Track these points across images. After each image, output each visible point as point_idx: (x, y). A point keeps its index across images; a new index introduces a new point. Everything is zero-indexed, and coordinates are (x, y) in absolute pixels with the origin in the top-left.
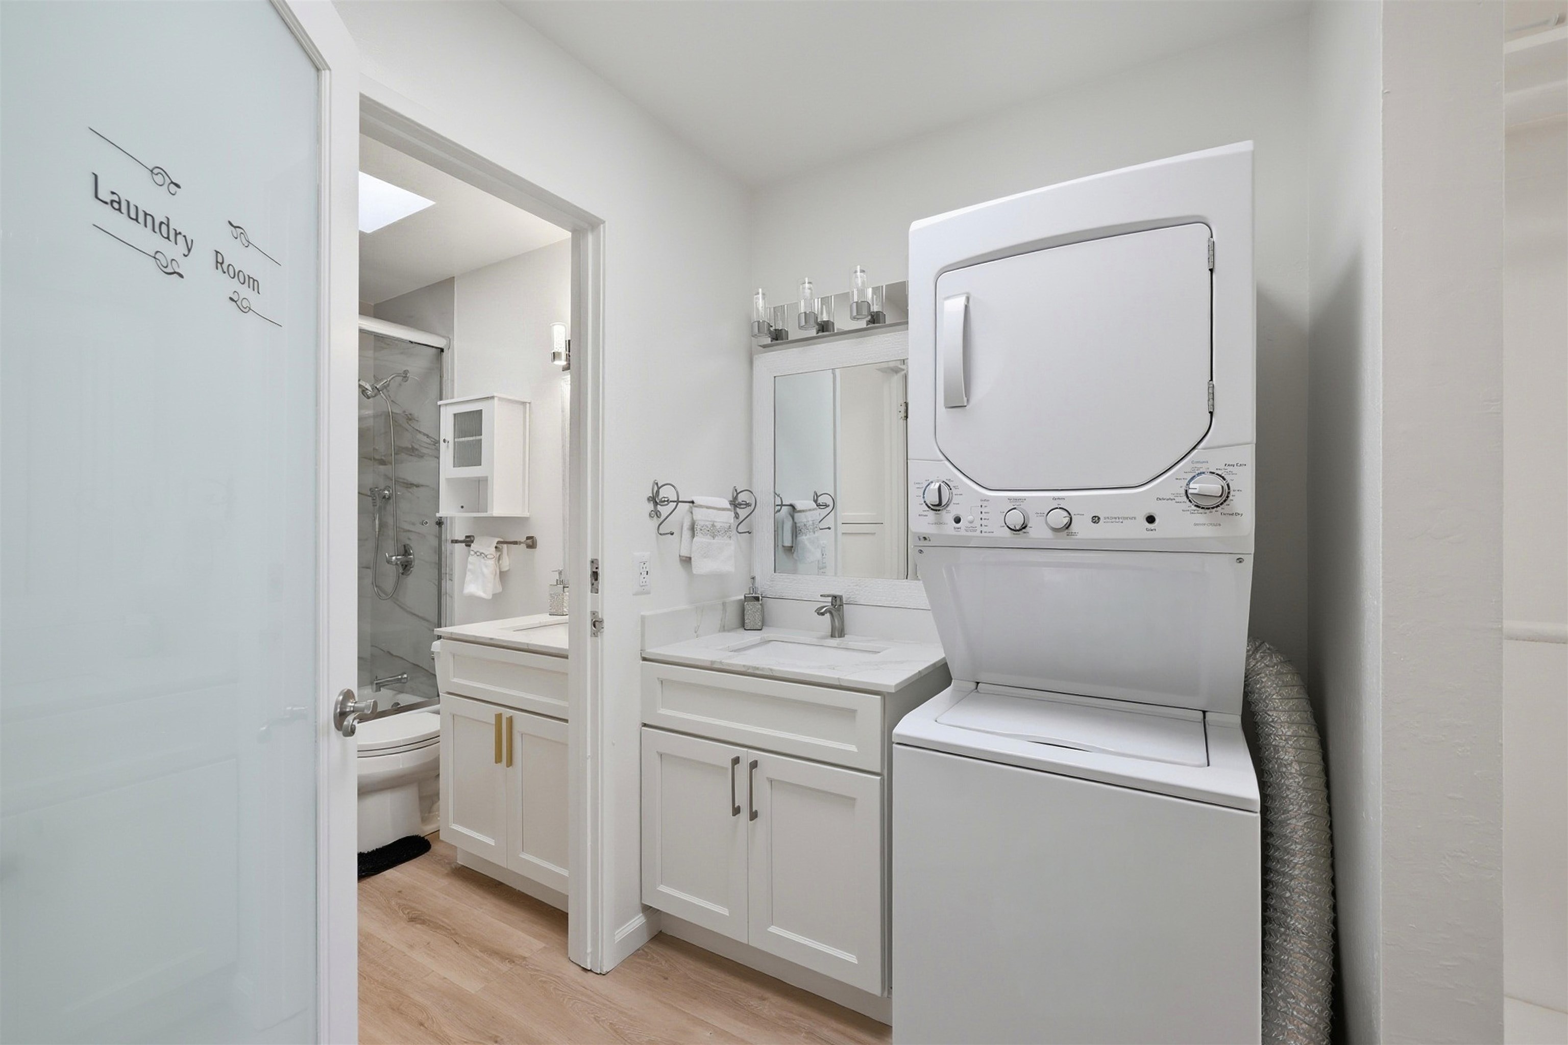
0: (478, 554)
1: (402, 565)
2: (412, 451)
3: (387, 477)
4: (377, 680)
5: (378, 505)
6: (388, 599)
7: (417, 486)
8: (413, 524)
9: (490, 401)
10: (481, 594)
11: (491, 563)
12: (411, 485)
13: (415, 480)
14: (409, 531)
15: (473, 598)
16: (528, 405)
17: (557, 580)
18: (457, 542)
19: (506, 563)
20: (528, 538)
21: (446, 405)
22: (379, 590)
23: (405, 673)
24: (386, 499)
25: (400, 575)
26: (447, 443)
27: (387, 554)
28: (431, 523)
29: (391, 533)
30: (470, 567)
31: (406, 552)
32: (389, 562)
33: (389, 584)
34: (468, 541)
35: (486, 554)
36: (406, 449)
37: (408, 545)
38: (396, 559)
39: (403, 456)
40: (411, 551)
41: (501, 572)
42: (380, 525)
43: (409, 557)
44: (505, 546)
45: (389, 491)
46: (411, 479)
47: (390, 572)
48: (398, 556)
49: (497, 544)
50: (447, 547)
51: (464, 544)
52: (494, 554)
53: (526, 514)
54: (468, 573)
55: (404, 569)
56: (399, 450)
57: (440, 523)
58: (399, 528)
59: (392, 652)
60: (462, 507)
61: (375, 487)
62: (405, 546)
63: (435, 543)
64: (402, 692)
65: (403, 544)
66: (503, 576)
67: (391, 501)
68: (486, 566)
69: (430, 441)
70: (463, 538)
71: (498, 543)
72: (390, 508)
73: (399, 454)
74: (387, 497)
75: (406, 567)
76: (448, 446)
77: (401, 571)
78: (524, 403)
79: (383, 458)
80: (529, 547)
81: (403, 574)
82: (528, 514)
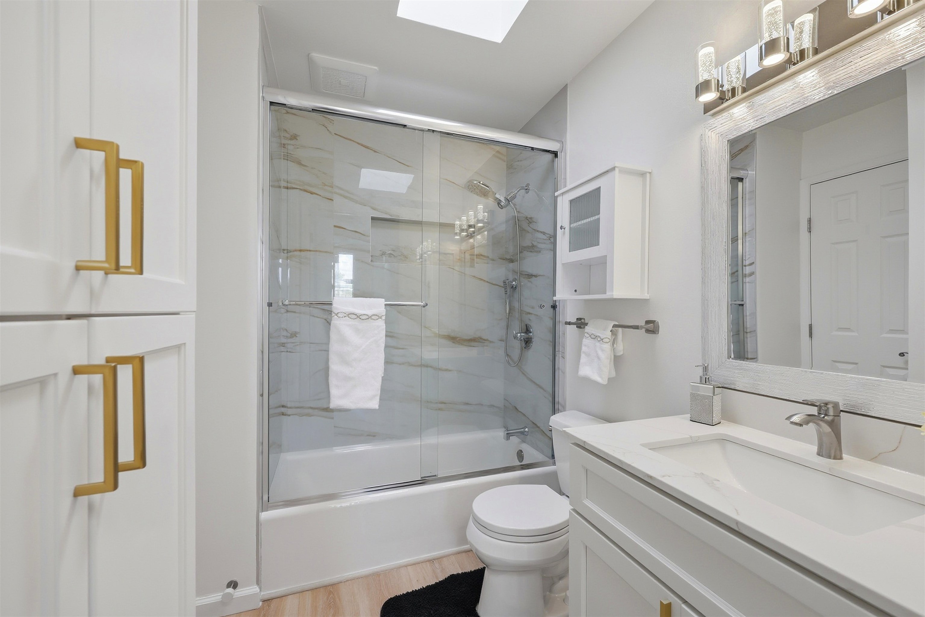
0: (592, 336)
1: (525, 341)
2: (532, 248)
3: (514, 272)
4: (507, 431)
5: (508, 293)
6: (516, 365)
7: (536, 276)
8: (533, 308)
9: (610, 175)
10: (596, 377)
11: (607, 347)
12: (530, 276)
13: (534, 273)
14: (530, 313)
15: (586, 380)
16: (648, 175)
17: (701, 377)
18: (570, 323)
19: (620, 347)
20: (648, 322)
21: (563, 194)
22: (509, 358)
23: (527, 428)
24: (514, 288)
25: (523, 348)
26: (563, 229)
27: (514, 332)
28: (548, 306)
29: (517, 315)
30: (584, 349)
31: (527, 330)
32: (515, 337)
33: (516, 353)
34: (581, 324)
35: (602, 338)
36: (528, 247)
37: (528, 324)
38: (521, 335)
39: (526, 253)
40: (531, 330)
41: (615, 357)
42: (510, 309)
43: (529, 334)
44: (620, 330)
45: (516, 282)
46: (530, 271)
47: (517, 345)
48: (522, 333)
49: (613, 327)
50: (560, 328)
51: (576, 326)
52: (610, 338)
53: (646, 296)
54: (583, 356)
55: (526, 344)
56: (523, 249)
57: (554, 307)
58: (522, 310)
59: (517, 407)
60: (576, 291)
61: (507, 279)
62: (526, 325)
63: (550, 323)
64: (525, 442)
65: (525, 324)
66: (617, 360)
67: (517, 289)
68: (603, 350)
69: (546, 237)
70: (574, 320)
71: (615, 326)
72: (516, 296)
73: (522, 252)
74: (514, 287)
75: (528, 342)
76: (564, 233)
77: (524, 345)
78: (643, 174)
79: (512, 257)
80: (648, 331)
81: (525, 348)
82: (649, 295)
